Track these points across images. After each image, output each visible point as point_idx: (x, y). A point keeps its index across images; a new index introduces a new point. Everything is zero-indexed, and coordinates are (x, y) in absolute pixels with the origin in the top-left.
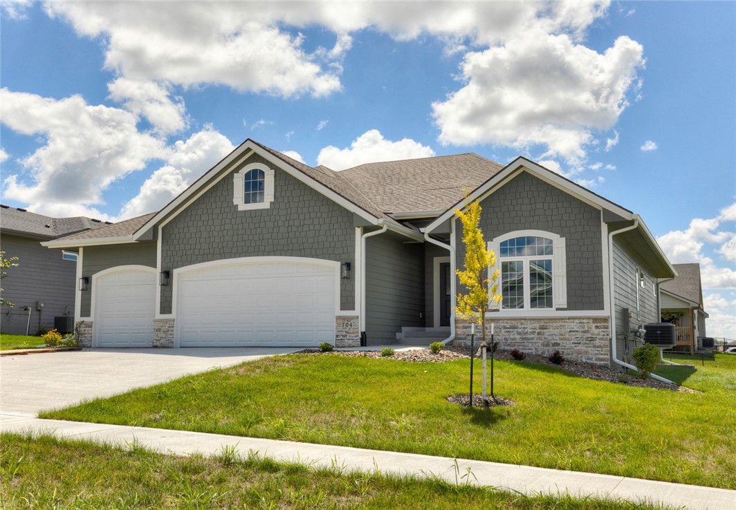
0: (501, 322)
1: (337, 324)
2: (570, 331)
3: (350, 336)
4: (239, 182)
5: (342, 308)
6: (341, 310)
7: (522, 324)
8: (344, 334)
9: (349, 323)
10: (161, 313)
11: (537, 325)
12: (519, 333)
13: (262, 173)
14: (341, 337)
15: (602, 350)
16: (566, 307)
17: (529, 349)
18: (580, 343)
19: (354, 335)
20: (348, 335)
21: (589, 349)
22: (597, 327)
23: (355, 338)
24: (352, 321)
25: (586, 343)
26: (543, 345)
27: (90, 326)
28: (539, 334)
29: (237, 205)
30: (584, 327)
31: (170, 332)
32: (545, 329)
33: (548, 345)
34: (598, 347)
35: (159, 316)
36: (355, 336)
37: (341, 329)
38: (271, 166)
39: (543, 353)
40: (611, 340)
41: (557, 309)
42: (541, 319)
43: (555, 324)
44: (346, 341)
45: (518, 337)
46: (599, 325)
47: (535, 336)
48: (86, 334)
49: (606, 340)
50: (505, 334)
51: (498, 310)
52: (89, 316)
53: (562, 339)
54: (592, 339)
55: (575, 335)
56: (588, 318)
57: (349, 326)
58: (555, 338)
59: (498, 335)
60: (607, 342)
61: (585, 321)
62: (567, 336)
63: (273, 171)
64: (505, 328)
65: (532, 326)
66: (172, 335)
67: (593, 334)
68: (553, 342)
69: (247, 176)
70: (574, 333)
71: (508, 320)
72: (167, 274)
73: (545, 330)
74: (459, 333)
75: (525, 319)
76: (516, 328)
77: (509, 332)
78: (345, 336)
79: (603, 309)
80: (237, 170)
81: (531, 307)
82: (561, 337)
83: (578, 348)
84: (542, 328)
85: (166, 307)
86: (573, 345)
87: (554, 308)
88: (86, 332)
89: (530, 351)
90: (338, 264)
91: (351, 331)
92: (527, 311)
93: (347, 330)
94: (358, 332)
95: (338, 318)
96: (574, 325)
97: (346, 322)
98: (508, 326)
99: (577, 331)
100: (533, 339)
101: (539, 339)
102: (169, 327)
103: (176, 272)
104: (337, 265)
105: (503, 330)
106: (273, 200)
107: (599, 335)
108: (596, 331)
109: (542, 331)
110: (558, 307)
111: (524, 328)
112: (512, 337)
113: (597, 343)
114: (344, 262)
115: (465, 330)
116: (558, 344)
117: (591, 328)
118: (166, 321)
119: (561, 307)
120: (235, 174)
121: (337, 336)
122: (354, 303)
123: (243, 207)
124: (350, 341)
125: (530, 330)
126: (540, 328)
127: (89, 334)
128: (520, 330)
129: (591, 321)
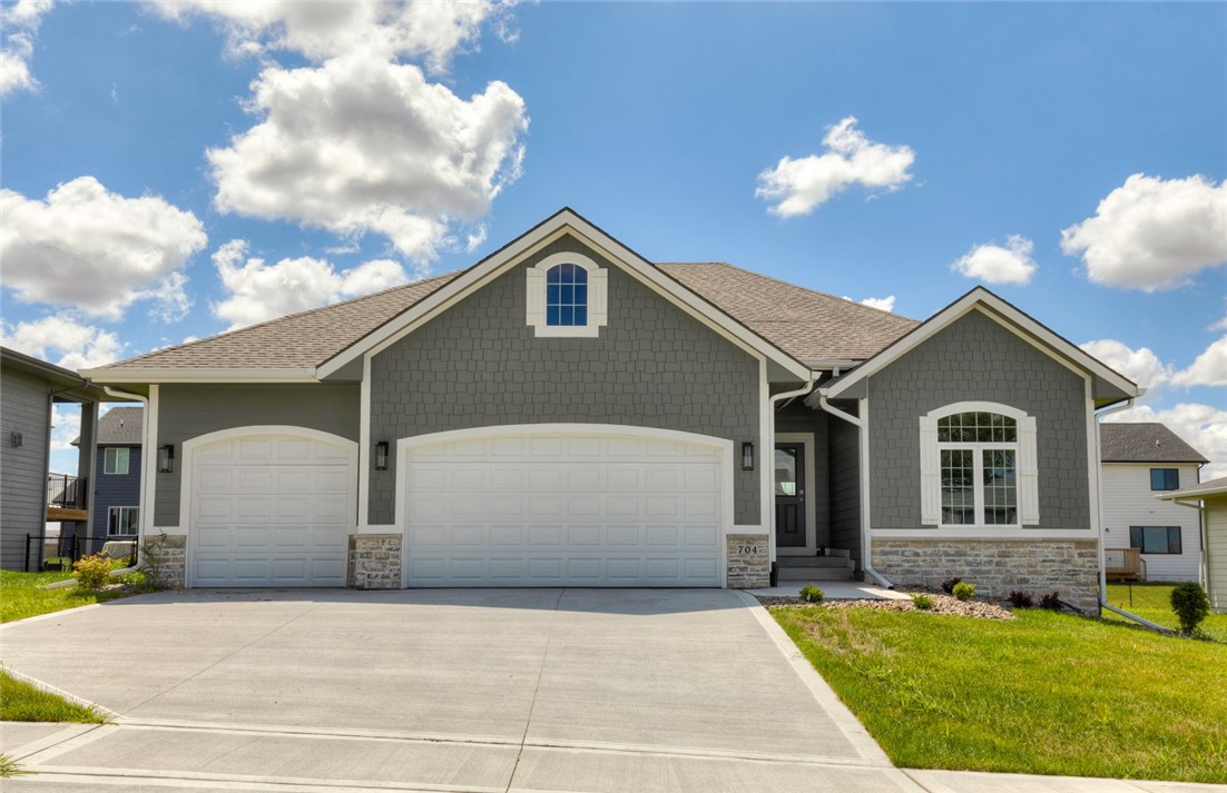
0: (941, 545)
1: (729, 547)
2: (1044, 561)
3: (752, 570)
4: (536, 286)
5: (737, 522)
6: (736, 523)
7: (973, 549)
8: (743, 565)
9: (752, 547)
10: (370, 523)
11: (995, 551)
12: (969, 564)
13: (582, 274)
14: (737, 572)
15: (1088, 590)
16: (1037, 523)
17: (984, 588)
18: (1057, 579)
19: (760, 568)
20: (750, 567)
21: (1070, 588)
22: (1081, 555)
23: (763, 573)
24: (756, 544)
25: (1067, 579)
26: (1004, 582)
27: (180, 543)
28: (998, 564)
29: (533, 327)
30: (1062, 555)
31: (391, 560)
32: (1008, 557)
33: (1011, 582)
34: (1083, 585)
35: (365, 528)
36: (763, 570)
37: (735, 556)
38: (601, 262)
39: (1004, 593)
40: (1099, 574)
41: (1025, 527)
42: (1002, 542)
43: (1021, 550)
44: (746, 577)
45: (967, 568)
46: (1083, 551)
47: (992, 567)
48: (168, 560)
49: (1093, 574)
50: (948, 564)
51: (935, 527)
52: (176, 523)
53: (1032, 573)
54: (1075, 573)
55: (1051, 566)
56: (1069, 541)
57: (752, 553)
58: (1023, 570)
59: (937, 566)
60: (1095, 577)
61: (1064, 545)
62: (1039, 568)
63: (606, 270)
64: (947, 554)
65: (988, 552)
66: (397, 564)
67: (1076, 565)
68: (1019, 576)
69: (552, 275)
70: (1048, 564)
71: (951, 542)
72: (384, 449)
73: (1008, 559)
74: (875, 561)
75: (979, 541)
76: (965, 555)
77: (954, 561)
78: (745, 569)
79: (1089, 528)
80: (533, 261)
81: (986, 523)
82: (1031, 569)
83: (1054, 586)
84: (1003, 555)
85: (382, 509)
86: (1048, 582)
87: (1019, 525)
88: (170, 556)
89: (984, 591)
90: (730, 443)
91: (756, 560)
92: (980, 528)
93: (748, 558)
94: (766, 562)
95: (731, 538)
96: (1049, 552)
97: (745, 545)
98: (952, 551)
99: (1053, 561)
100: (989, 572)
101: (999, 572)
102: (391, 549)
103: (404, 446)
104: (728, 446)
105: (944, 559)
106: (605, 324)
107: (1083, 566)
108: (1080, 561)
109: (1002, 560)
110: (1026, 523)
111: (977, 555)
112: (958, 569)
113: (1082, 578)
114: (741, 440)
115: (884, 557)
116: (1025, 581)
117: (1072, 557)
118: (383, 538)
119: (1031, 523)
120: (528, 269)
121: (730, 569)
122: (759, 512)
123: (543, 330)
124: (754, 578)
125: (985, 559)
126: (1000, 556)
127: (175, 560)
128: (970, 559)
129: (1073, 546)
